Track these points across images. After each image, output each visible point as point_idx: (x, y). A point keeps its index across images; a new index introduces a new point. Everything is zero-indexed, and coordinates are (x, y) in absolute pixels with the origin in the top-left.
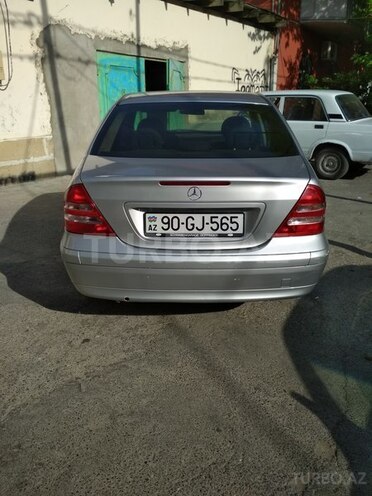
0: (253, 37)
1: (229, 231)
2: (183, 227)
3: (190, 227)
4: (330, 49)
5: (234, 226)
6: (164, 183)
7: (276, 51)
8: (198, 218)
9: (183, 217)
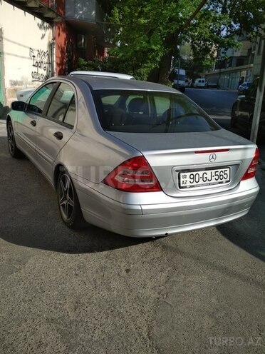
0: (40, 27)
1: (224, 180)
2: (201, 180)
3: (205, 179)
4: (83, 41)
5: (225, 176)
6: (196, 152)
7: (54, 39)
8: (208, 172)
9: (201, 173)
